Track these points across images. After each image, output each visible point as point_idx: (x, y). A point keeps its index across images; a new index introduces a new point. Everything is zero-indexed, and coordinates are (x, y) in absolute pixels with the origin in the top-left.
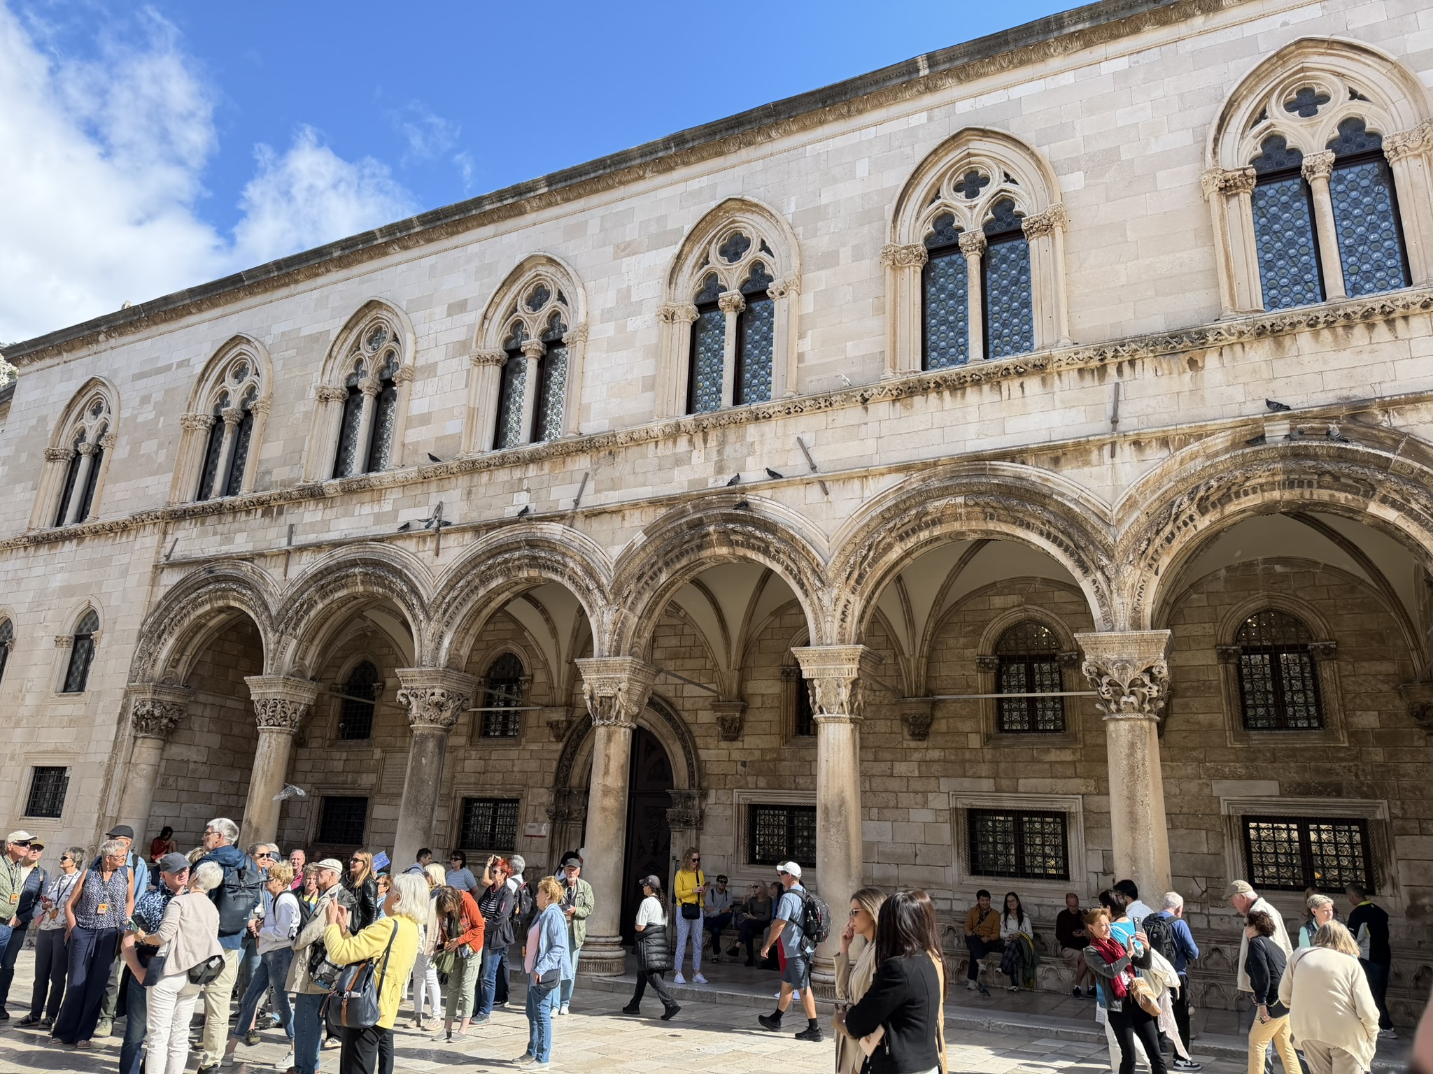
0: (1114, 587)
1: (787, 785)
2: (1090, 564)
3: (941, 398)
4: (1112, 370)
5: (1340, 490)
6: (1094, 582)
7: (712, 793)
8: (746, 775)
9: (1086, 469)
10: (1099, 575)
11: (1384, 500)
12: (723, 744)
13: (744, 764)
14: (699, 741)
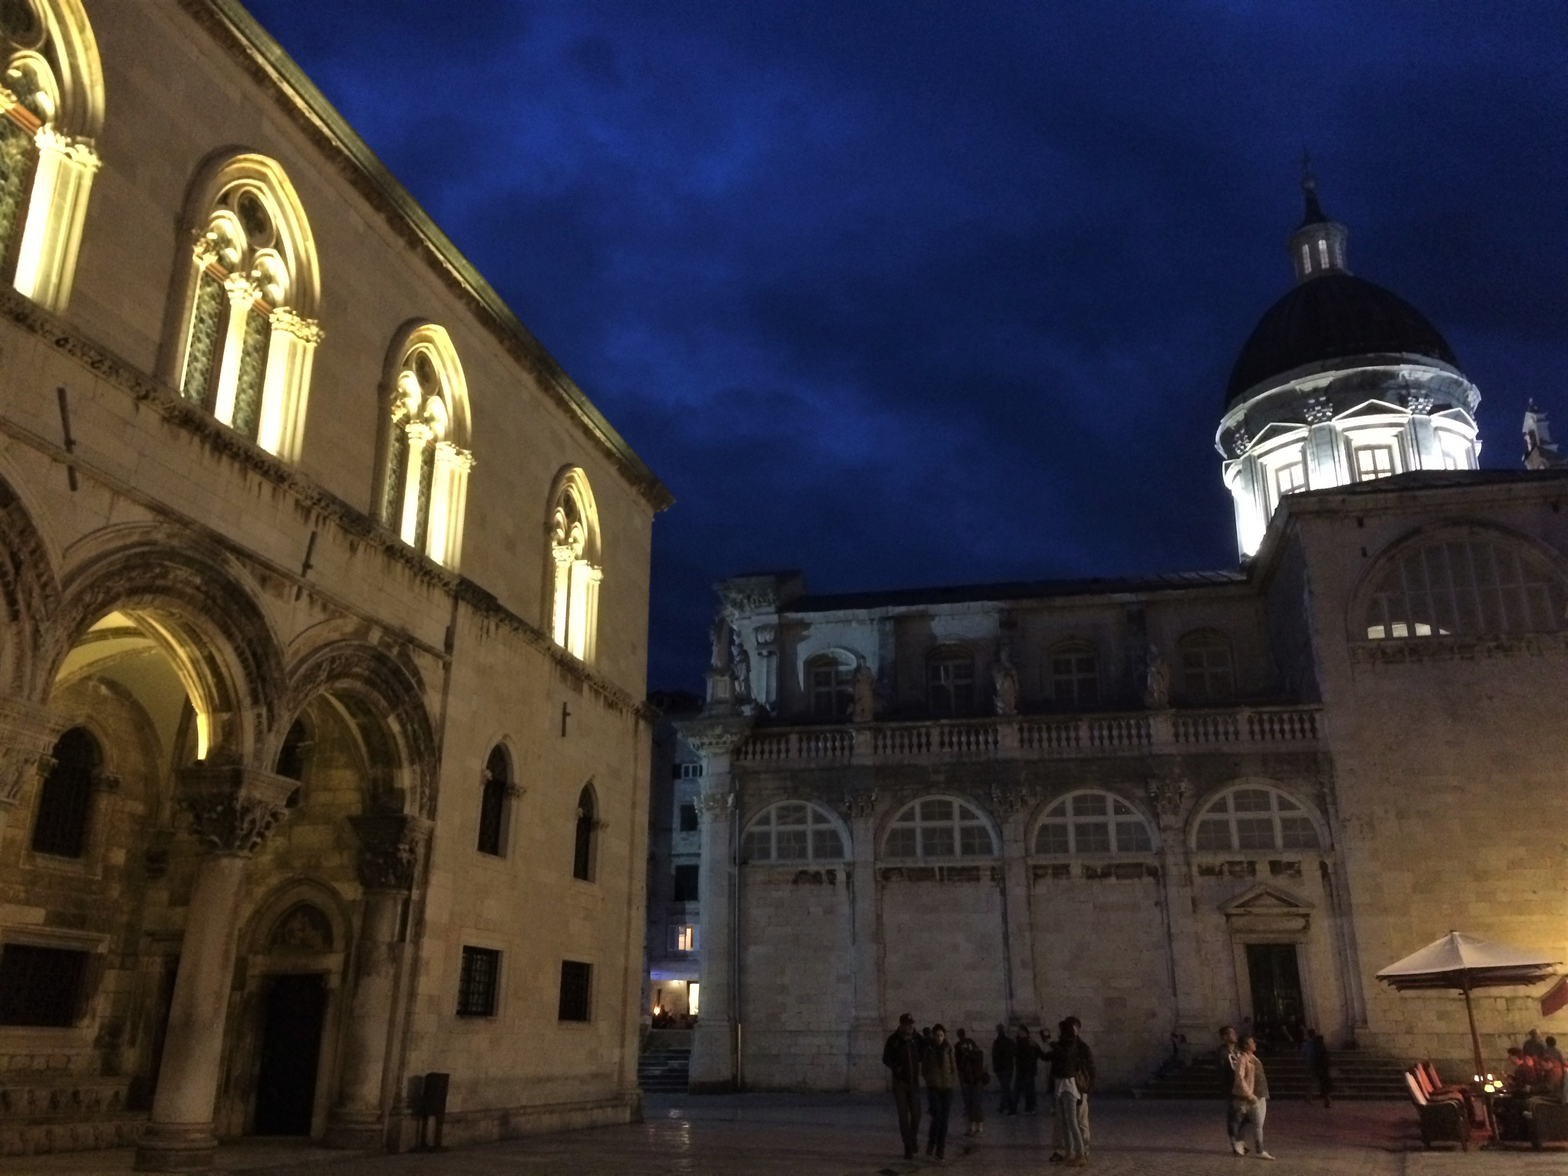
0: (275, 728)
2: (261, 696)
3: (202, 448)
4: (313, 517)
5: (384, 697)
6: (259, 716)
9: (280, 602)
10: (264, 711)
11: (398, 717)
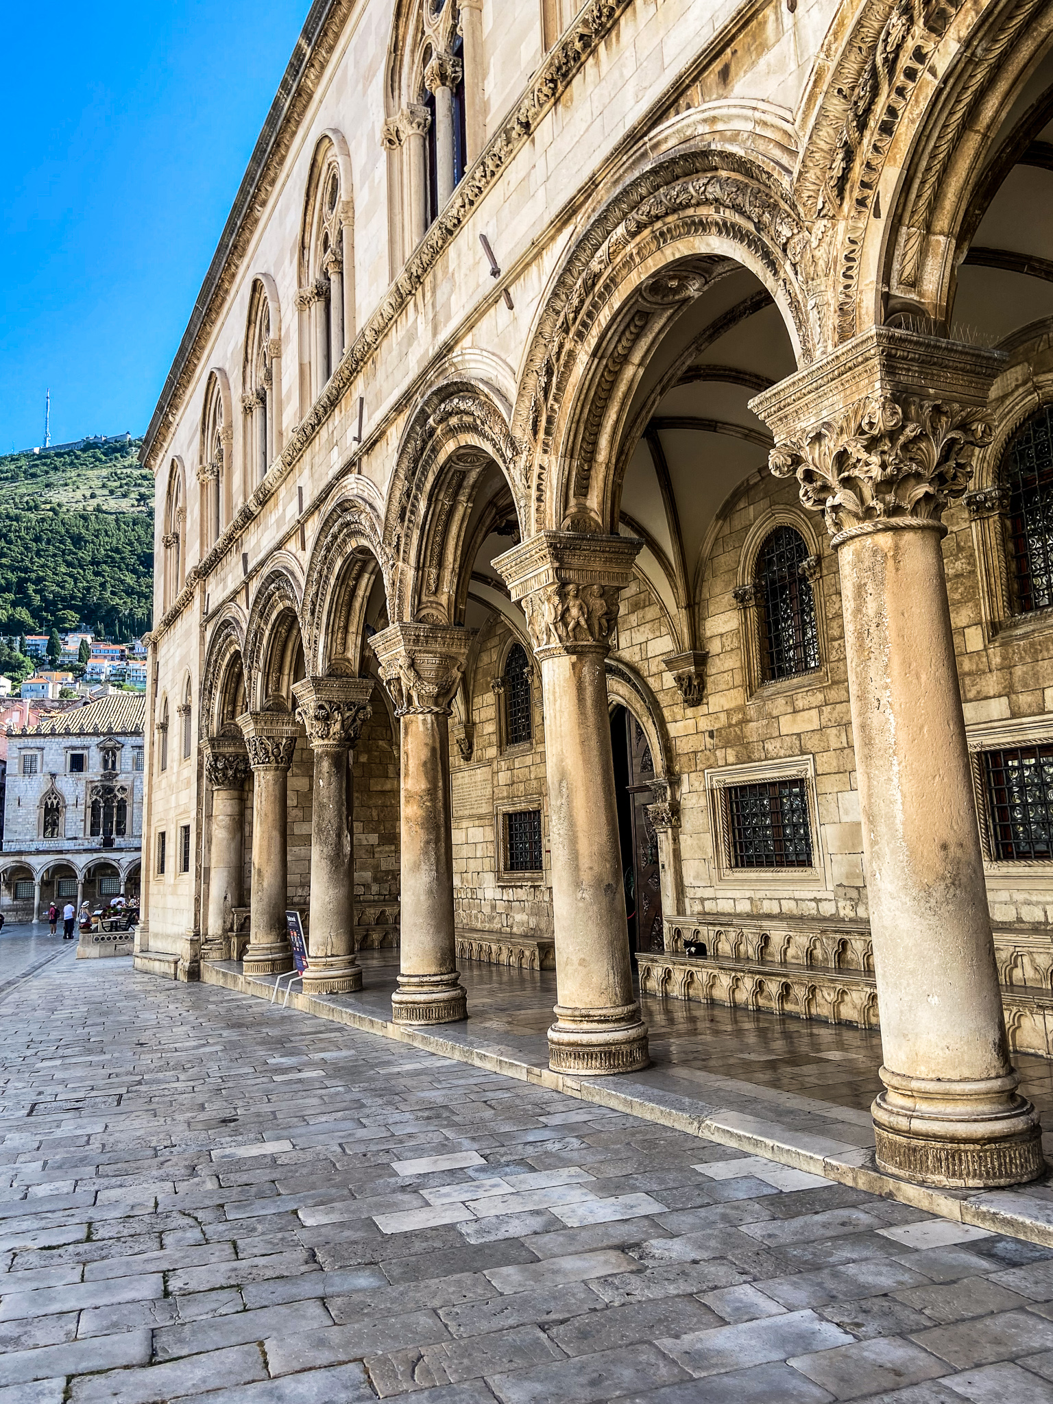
1: (756, 755)
2: (775, 250)
6: (785, 283)
7: (685, 777)
8: (716, 748)
9: (763, 62)
10: (786, 265)
12: (690, 712)
13: (711, 736)
14: (667, 713)
